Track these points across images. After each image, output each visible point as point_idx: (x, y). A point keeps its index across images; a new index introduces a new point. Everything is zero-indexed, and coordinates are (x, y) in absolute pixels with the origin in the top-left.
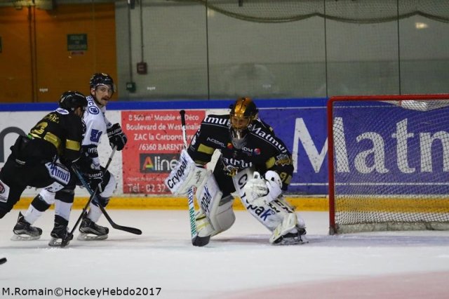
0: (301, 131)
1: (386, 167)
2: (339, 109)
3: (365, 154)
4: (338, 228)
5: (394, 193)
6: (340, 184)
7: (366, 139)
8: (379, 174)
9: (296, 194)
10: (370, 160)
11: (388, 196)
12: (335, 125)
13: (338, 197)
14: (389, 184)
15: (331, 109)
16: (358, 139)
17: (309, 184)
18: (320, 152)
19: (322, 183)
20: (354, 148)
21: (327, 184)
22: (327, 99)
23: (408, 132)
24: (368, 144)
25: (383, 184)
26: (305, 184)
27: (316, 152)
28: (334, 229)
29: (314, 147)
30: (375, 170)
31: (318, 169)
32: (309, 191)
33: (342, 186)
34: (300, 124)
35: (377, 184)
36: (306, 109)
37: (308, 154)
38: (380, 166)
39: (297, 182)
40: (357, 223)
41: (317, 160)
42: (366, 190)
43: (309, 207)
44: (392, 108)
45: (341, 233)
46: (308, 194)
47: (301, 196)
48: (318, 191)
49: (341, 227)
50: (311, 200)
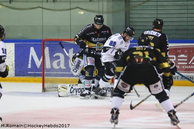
0: (33, 52)
1: (65, 66)
2: (47, 44)
3: (56, 61)
4: (45, 89)
5: (67, 77)
6: (46, 73)
7: (57, 56)
8: (62, 69)
9: (30, 76)
10: (59, 64)
11: (65, 78)
12: (45, 50)
13: (46, 78)
14: (66, 73)
15: (44, 44)
16: (54, 56)
17: (35, 73)
18: (39, 60)
19: (40, 72)
20: (52, 59)
21: (42, 73)
22: (42, 40)
23: (73, 53)
24: (58, 58)
25: (63, 73)
26: (34, 73)
27: (38, 60)
28: (44, 90)
29: (37, 58)
30: (60, 67)
31: (39, 67)
32: (35, 75)
33: (47, 73)
34: (32, 49)
35: (61, 73)
36: (35, 44)
37: (35, 61)
38: (62, 66)
39: (31, 72)
40: (53, 88)
41: (38, 63)
42: (56, 75)
43: (35, 81)
44: (67, 44)
45: (47, 92)
46: (35, 76)
47: (32, 77)
48: (38, 75)
49: (47, 89)
50: (36, 79)
